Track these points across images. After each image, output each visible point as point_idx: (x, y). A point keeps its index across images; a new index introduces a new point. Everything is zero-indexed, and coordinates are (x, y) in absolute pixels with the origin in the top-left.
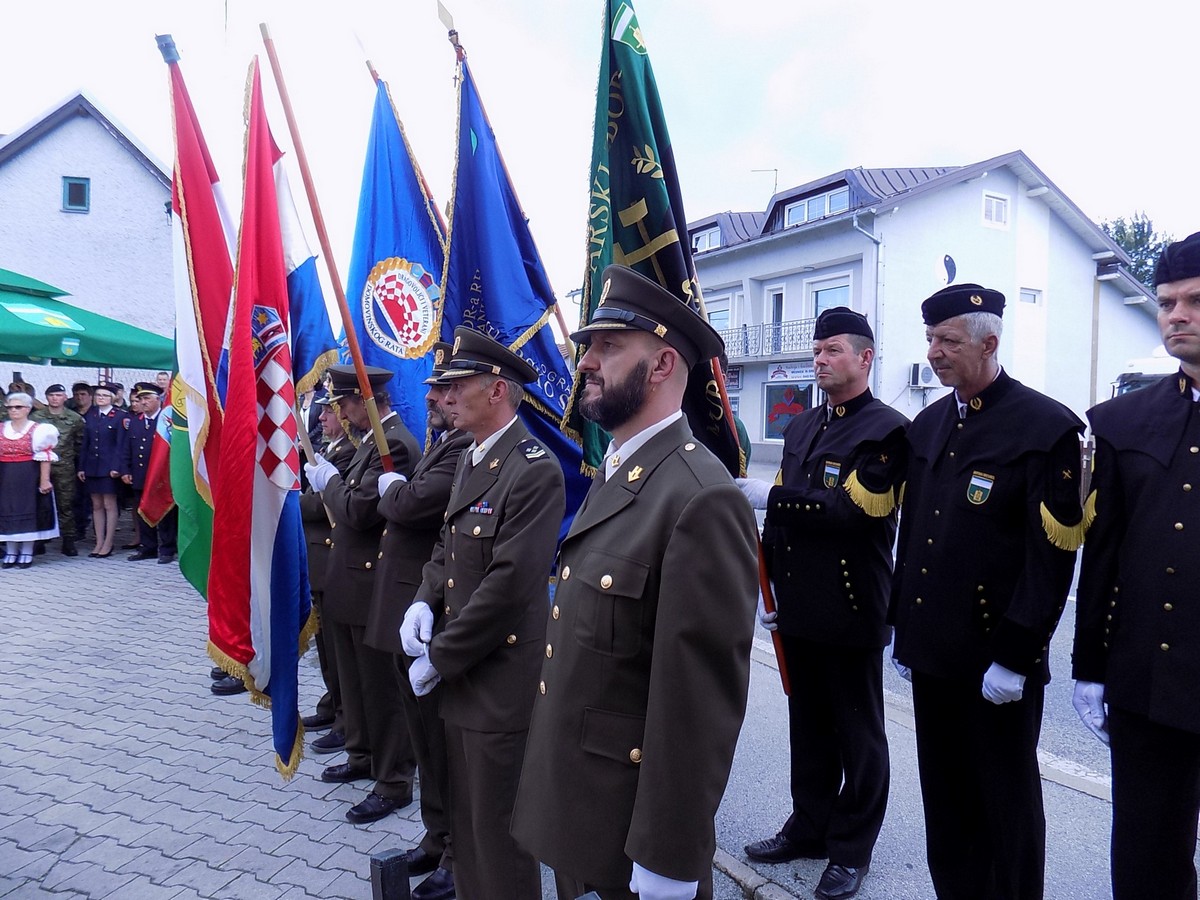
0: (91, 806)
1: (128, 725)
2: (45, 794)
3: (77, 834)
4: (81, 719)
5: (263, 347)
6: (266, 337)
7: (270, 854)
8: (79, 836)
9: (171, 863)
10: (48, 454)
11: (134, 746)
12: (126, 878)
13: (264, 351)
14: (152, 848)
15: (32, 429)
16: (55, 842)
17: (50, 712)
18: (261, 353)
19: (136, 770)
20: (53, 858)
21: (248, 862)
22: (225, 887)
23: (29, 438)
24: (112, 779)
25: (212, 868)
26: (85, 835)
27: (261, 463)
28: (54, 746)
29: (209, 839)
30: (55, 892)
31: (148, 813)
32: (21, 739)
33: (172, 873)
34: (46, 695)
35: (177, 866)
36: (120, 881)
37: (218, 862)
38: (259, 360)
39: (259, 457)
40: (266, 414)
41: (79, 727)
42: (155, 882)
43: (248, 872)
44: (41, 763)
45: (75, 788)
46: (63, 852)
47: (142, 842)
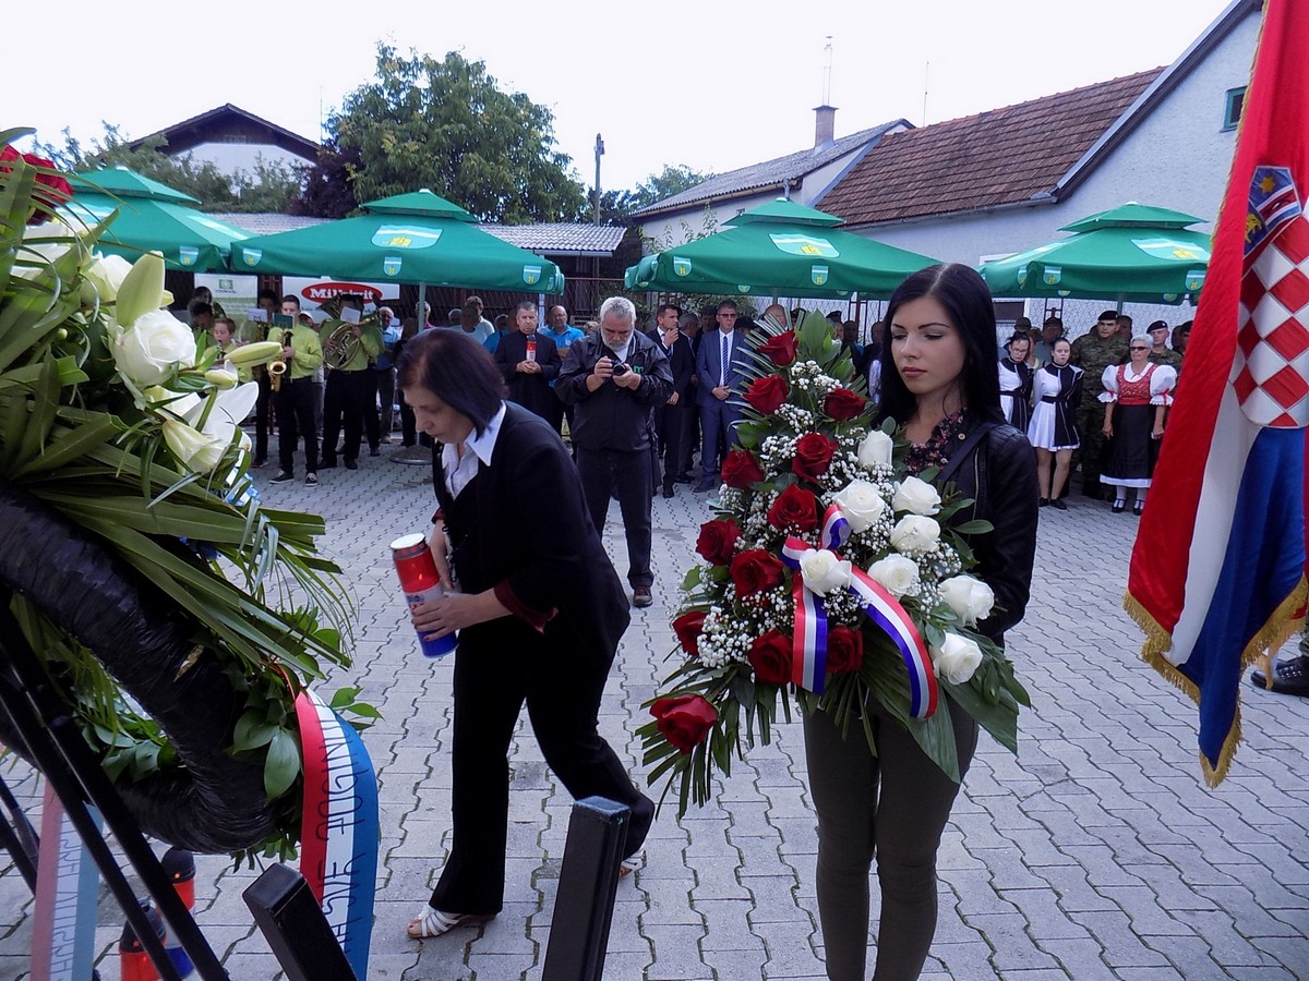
0: (1090, 756)
1: (1160, 692)
2: (1056, 726)
3: (1067, 775)
4: (1117, 670)
5: (1263, 225)
6: (1268, 211)
7: (1266, 910)
8: (1068, 778)
9: (1142, 852)
10: (1165, 397)
11: (1156, 716)
12: (1092, 840)
13: (1264, 231)
14: (1130, 825)
15: (1151, 371)
16: (1048, 773)
17: (1092, 653)
18: (1258, 234)
19: (1148, 741)
20: (1037, 786)
21: (1232, 901)
22: (1191, 912)
23: (1147, 381)
24: (1120, 739)
25: (1183, 881)
26: (1073, 780)
27: (1235, 384)
28: (1083, 686)
29: (1195, 850)
30: (1028, 817)
31: (1140, 790)
32: (1058, 668)
33: (1137, 862)
34: (1096, 637)
35: (1147, 858)
36: (1084, 840)
37: (1193, 879)
38: (1253, 244)
39: (1233, 376)
40: (1251, 320)
41: (1111, 677)
42: (1116, 859)
43: (1227, 912)
44: (1065, 697)
45: (1083, 733)
46: (1049, 785)
47: (1122, 814)
